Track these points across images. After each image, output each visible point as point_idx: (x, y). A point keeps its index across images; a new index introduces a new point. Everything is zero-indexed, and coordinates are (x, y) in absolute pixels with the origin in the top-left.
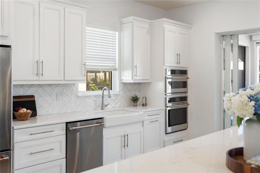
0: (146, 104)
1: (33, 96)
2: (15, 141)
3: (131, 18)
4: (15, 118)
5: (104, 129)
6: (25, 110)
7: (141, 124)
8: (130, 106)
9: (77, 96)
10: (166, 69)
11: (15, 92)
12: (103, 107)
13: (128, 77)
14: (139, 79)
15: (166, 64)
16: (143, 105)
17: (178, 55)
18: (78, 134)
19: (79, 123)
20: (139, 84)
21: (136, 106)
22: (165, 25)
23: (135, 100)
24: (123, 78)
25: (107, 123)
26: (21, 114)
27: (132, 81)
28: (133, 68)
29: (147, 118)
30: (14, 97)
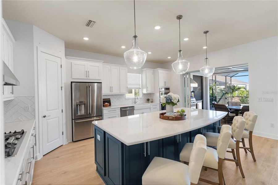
0: (153, 102)
1: (110, 99)
2: (104, 113)
3: (145, 69)
4: (104, 106)
5: (134, 111)
6: (107, 103)
7: (149, 109)
8: (146, 102)
9: (125, 99)
10: (160, 88)
11: (103, 98)
12: (135, 103)
13: (145, 91)
14: (149, 92)
15: (160, 86)
16: (151, 102)
17: (165, 82)
18: (128, 111)
19: (128, 108)
20: (150, 94)
21: (149, 102)
22: (159, 71)
23: (148, 100)
24: (143, 92)
25: (135, 108)
26: (106, 105)
27: (146, 93)
28: (147, 88)
29: (152, 107)
30: (103, 99)
